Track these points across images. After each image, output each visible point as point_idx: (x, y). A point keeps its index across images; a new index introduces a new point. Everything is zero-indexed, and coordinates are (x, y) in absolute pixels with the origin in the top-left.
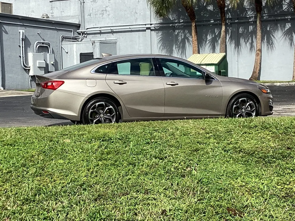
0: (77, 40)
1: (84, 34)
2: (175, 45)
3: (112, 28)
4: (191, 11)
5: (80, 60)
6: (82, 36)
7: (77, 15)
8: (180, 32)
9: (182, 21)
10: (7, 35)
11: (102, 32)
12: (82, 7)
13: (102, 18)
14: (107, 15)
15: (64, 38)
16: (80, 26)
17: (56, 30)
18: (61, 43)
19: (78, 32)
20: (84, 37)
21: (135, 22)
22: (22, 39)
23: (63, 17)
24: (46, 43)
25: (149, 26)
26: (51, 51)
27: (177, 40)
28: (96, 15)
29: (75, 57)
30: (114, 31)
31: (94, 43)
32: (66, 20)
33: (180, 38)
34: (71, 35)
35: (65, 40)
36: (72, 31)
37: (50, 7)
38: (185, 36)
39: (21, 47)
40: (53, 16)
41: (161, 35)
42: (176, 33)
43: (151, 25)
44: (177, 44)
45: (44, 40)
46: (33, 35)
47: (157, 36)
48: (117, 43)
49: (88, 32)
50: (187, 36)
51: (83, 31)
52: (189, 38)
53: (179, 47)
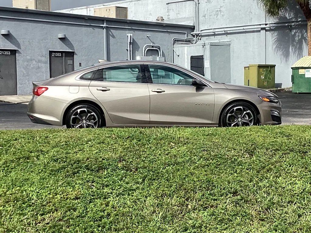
0: (191, 43)
1: (198, 37)
2: (292, 47)
3: (226, 29)
4: (306, 8)
5: (191, 63)
6: (196, 38)
7: (192, 17)
8: (297, 31)
9: (300, 19)
10: (115, 39)
11: (216, 34)
12: (197, 8)
13: (216, 19)
14: (222, 15)
15: (176, 41)
16: (195, 28)
17: (167, 32)
18: (173, 46)
19: (192, 35)
20: (198, 39)
21: (250, 22)
22: (130, 43)
23: (178, 19)
24: (156, 46)
25: (264, 26)
26: (161, 54)
27: (293, 40)
28: (210, 16)
29: (186, 60)
30: (228, 32)
31: (204, 45)
32: (181, 22)
33: (297, 39)
34: (185, 37)
35: (177, 42)
36: (185, 33)
37: (167, 10)
38: (302, 35)
39: (129, 51)
40: (169, 18)
41: (277, 36)
42: (293, 33)
43: (266, 25)
44: (293, 45)
45: (153, 43)
46: (142, 39)
47: (272, 37)
48: (231, 45)
49: (202, 34)
50: (305, 36)
51: (196, 33)
52: (306, 38)
53: (296, 48)
